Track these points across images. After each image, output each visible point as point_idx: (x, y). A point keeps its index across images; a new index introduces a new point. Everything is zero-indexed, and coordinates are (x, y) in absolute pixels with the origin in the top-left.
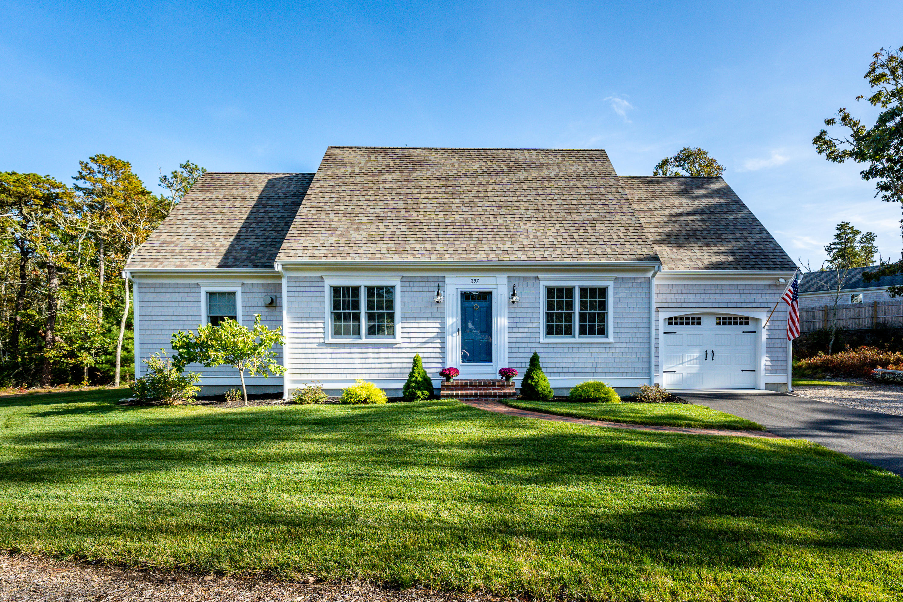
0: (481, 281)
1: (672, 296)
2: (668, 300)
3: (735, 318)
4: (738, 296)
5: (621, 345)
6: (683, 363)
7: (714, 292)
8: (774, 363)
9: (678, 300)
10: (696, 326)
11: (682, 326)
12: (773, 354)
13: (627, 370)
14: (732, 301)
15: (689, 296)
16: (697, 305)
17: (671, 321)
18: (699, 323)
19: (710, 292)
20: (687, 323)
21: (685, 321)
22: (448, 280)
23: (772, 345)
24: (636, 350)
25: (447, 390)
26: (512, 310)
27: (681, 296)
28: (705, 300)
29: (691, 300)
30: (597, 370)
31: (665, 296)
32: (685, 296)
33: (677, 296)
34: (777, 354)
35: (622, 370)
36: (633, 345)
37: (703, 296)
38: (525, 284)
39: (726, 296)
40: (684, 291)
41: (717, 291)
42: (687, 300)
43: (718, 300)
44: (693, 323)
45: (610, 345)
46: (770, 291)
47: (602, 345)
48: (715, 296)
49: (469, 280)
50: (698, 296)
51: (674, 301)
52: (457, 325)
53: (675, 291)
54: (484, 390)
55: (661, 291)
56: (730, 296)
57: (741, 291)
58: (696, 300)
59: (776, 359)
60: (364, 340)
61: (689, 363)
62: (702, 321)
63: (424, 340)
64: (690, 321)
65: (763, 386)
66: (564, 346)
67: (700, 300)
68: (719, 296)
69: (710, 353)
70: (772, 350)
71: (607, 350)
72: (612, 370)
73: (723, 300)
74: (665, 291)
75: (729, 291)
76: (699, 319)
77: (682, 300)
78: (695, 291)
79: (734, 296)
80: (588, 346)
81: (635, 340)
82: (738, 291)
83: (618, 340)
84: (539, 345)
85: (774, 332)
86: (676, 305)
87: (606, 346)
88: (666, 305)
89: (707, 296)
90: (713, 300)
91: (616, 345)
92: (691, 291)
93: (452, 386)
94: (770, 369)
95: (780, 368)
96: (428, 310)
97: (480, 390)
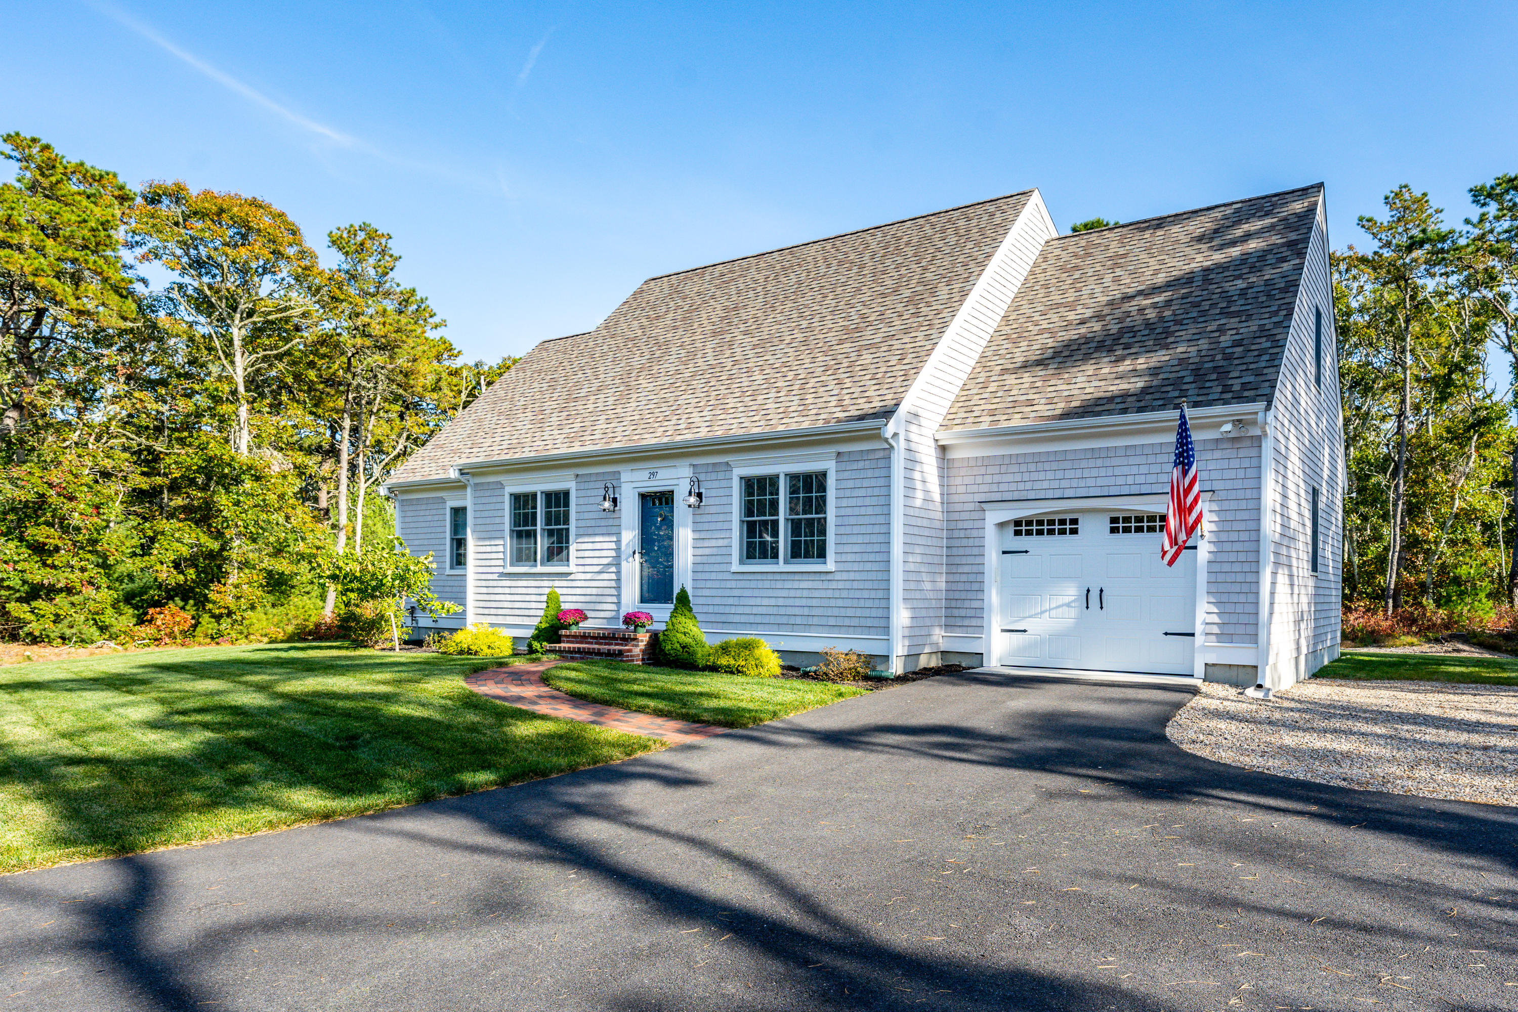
0: (662, 474)
1: (1010, 478)
2: (1003, 487)
3: (1139, 519)
4: (1144, 469)
5: (845, 576)
6: (1042, 612)
7: (1092, 463)
8: (1226, 618)
9: (1021, 486)
10: (1068, 537)
11: (1040, 537)
12: (1224, 598)
13: (855, 622)
14: (1130, 480)
15: (1042, 476)
16: (1058, 494)
17: (1021, 527)
18: (1074, 532)
19: (1084, 464)
20: (1051, 532)
21: (1045, 527)
22: (625, 477)
23: (1221, 577)
24: (869, 585)
25: (568, 642)
26: (698, 518)
27: (1026, 477)
28: (1074, 483)
29: (1045, 485)
30: (811, 621)
31: (997, 478)
32: (1034, 476)
33: (1018, 478)
34: (1234, 598)
35: (847, 622)
36: (864, 576)
37: (1070, 474)
38: (713, 476)
39: (1117, 471)
40: (1032, 467)
41: (1099, 462)
42: (1038, 485)
43: (1100, 482)
44: (1062, 532)
45: (830, 577)
46: (1218, 454)
47: (817, 577)
48: (1094, 473)
49: (645, 475)
50: (1059, 475)
51: (1013, 487)
52: (634, 546)
53: (1015, 468)
54: (606, 644)
55: (990, 470)
56: (1126, 471)
57: (1151, 459)
58: (1055, 484)
59: (1229, 608)
60: (539, 569)
61: (1053, 613)
62: (1079, 526)
63: (597, 569)
64: (1057, 527)
65: (1199, 670)
66: (764, 577)
67: (1064, 484)
68: (1103, 472)
69: (1094, 595)
70: (1222, 588)
71: (826, 585)
72: (832, 622)
73: (1111, 481)
74: (996, 470)
75: (1124, 461)
76: (1075, 521)
77: (1029, 486)
78: (1054, 466)
79: (1135, 470)
80: (797, 577)
81: (868, 566)
82: (1142, 460)
83: (842, 567)
84: (729, 577)
85: (1227, 547)
86: (1016, 496)
87: (823, 577)
88: (998, 497)
89: (1079, 474)
90: (1091, 482)
91: (838, 576)
92: (1047, 466)
93: (575, 636)
94: (1216, 630)
95: (1240, 630)
96: (603, 523)
97: (601, 644)
